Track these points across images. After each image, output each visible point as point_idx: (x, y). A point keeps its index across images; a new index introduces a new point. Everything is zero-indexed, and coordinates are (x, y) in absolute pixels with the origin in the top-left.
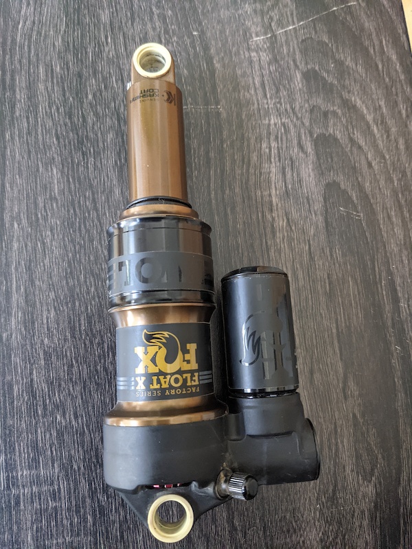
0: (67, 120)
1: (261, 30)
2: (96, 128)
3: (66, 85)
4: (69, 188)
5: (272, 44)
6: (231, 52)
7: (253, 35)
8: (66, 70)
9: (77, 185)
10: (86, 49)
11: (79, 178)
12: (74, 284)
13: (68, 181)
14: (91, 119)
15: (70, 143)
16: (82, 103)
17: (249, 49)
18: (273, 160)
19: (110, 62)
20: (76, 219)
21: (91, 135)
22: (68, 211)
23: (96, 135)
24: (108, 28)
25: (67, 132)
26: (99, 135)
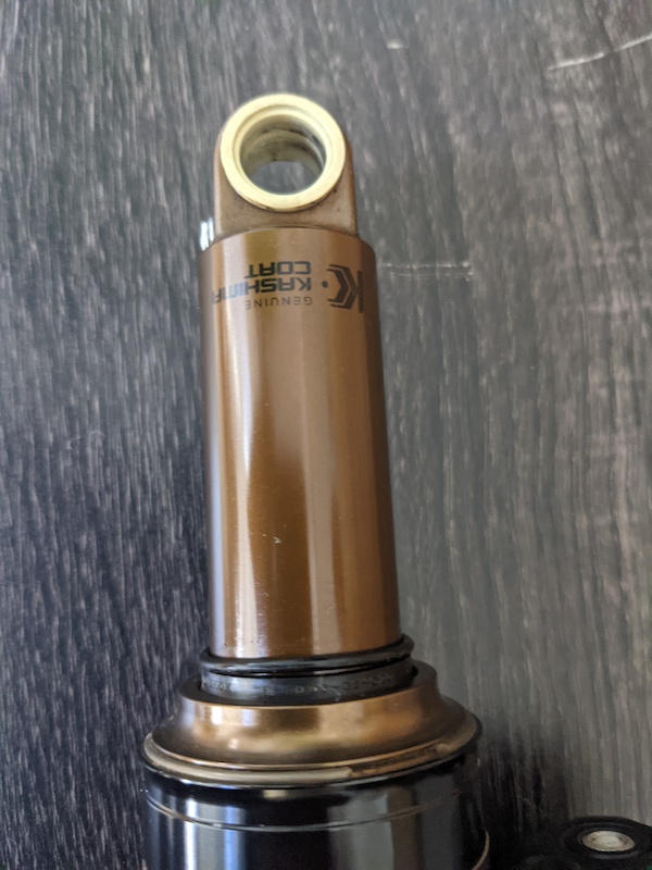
0: (23, 313)
1: (576, 40)
2: (107, 333)
3: (18, 203)
4: (30, 523)
5: (609, 78)
6: (496, 103)
7: (558, 53)
8: (19, 158)
9: (53, 514)
10: (77, 93)
11: (59, 490)
12: (50, 821)
13: (26, 502)
14: (92, 306)
15: (30, 383)
16: (66, 258)
17: (546, 93)
18: (619, 421)
19: (149, 130)
20: (50, 620)
21: (94, 357)
22: (28, 596)
23: (109, 357)
24: (143, 28)
25: (22, 350)
26: (118, 357)
